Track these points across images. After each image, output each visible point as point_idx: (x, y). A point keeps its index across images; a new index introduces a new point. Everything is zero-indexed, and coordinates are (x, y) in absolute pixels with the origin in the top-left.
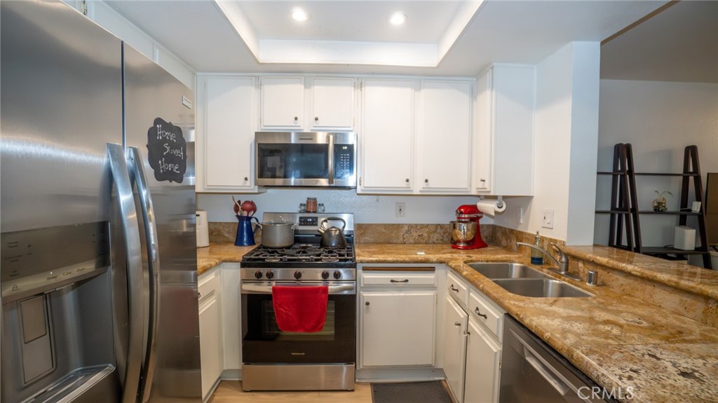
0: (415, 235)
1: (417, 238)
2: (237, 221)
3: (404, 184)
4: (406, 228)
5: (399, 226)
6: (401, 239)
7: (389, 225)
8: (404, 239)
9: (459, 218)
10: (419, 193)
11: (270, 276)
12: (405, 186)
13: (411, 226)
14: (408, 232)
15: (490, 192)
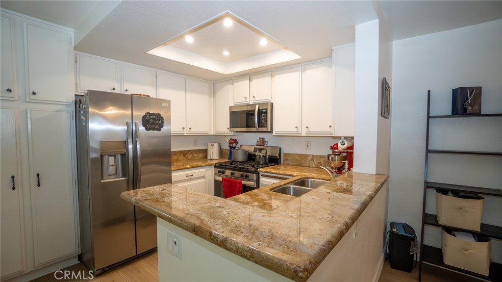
0: (316, 162)
1: (317, 164)
2: (229, 148)
3: (295, 130)
4: (311, 157)
5: (307, 156)
6: (308, 164)
7: (301, 154)
8: (309, 164)
9: (333, 152)
10: (305, 135)
11: (223, 173)
12: (296, 131)
13: (313, 156)
14: (312, 159)
15: (332, 134)
